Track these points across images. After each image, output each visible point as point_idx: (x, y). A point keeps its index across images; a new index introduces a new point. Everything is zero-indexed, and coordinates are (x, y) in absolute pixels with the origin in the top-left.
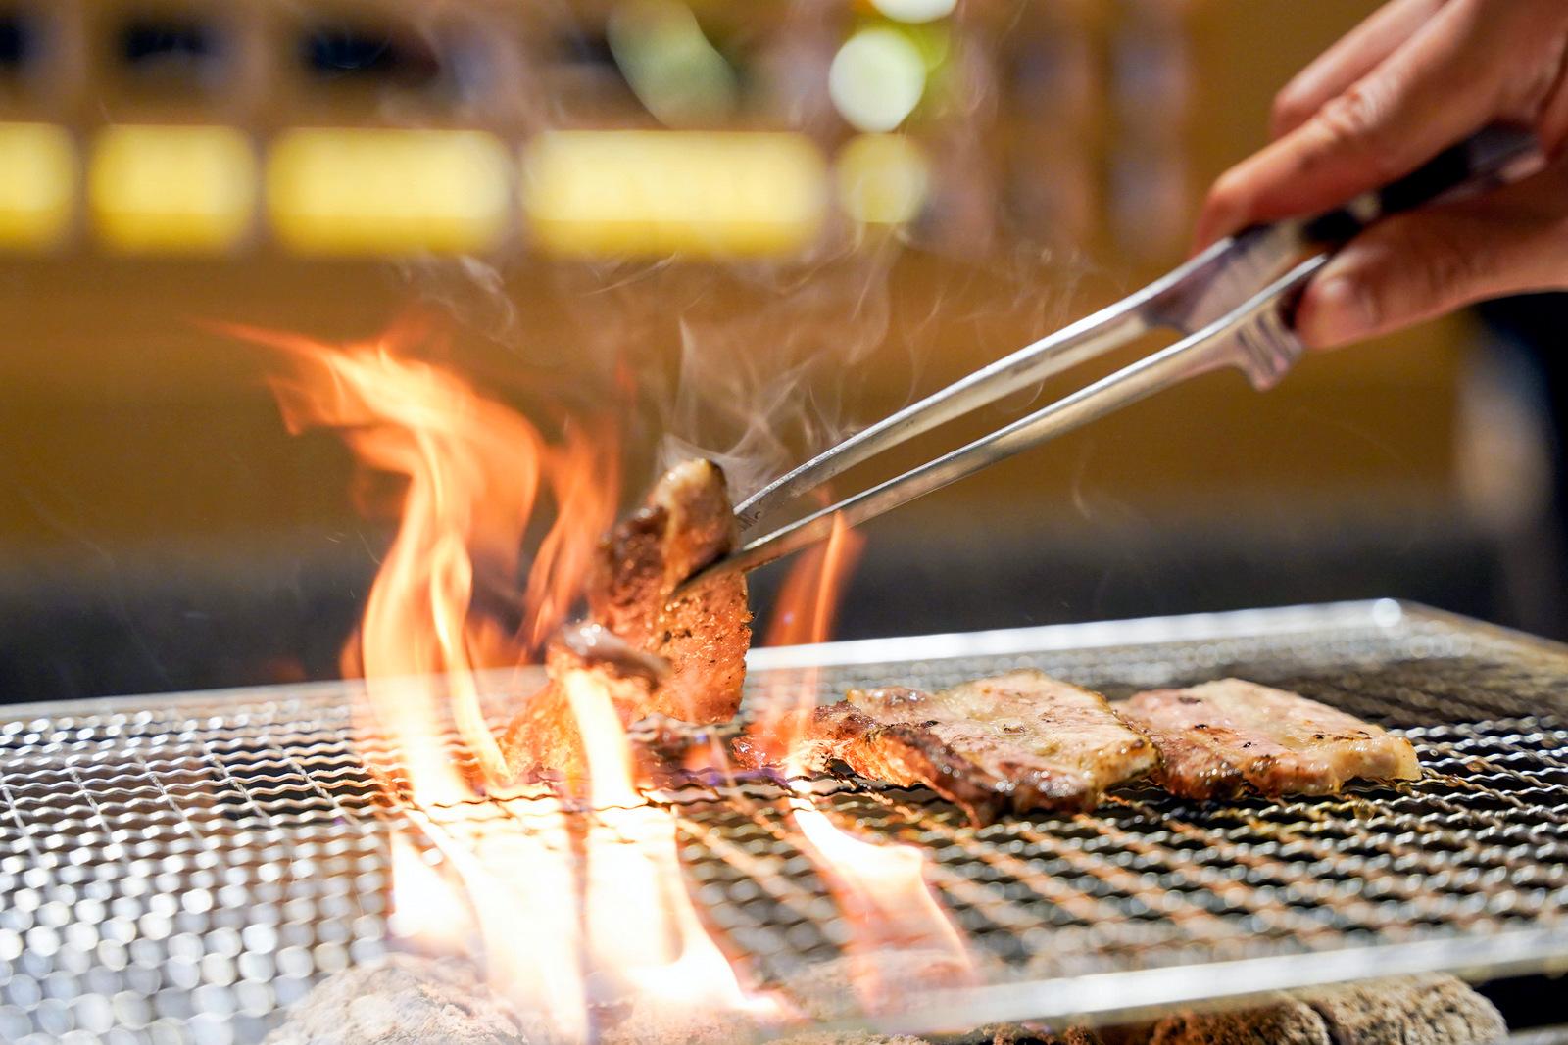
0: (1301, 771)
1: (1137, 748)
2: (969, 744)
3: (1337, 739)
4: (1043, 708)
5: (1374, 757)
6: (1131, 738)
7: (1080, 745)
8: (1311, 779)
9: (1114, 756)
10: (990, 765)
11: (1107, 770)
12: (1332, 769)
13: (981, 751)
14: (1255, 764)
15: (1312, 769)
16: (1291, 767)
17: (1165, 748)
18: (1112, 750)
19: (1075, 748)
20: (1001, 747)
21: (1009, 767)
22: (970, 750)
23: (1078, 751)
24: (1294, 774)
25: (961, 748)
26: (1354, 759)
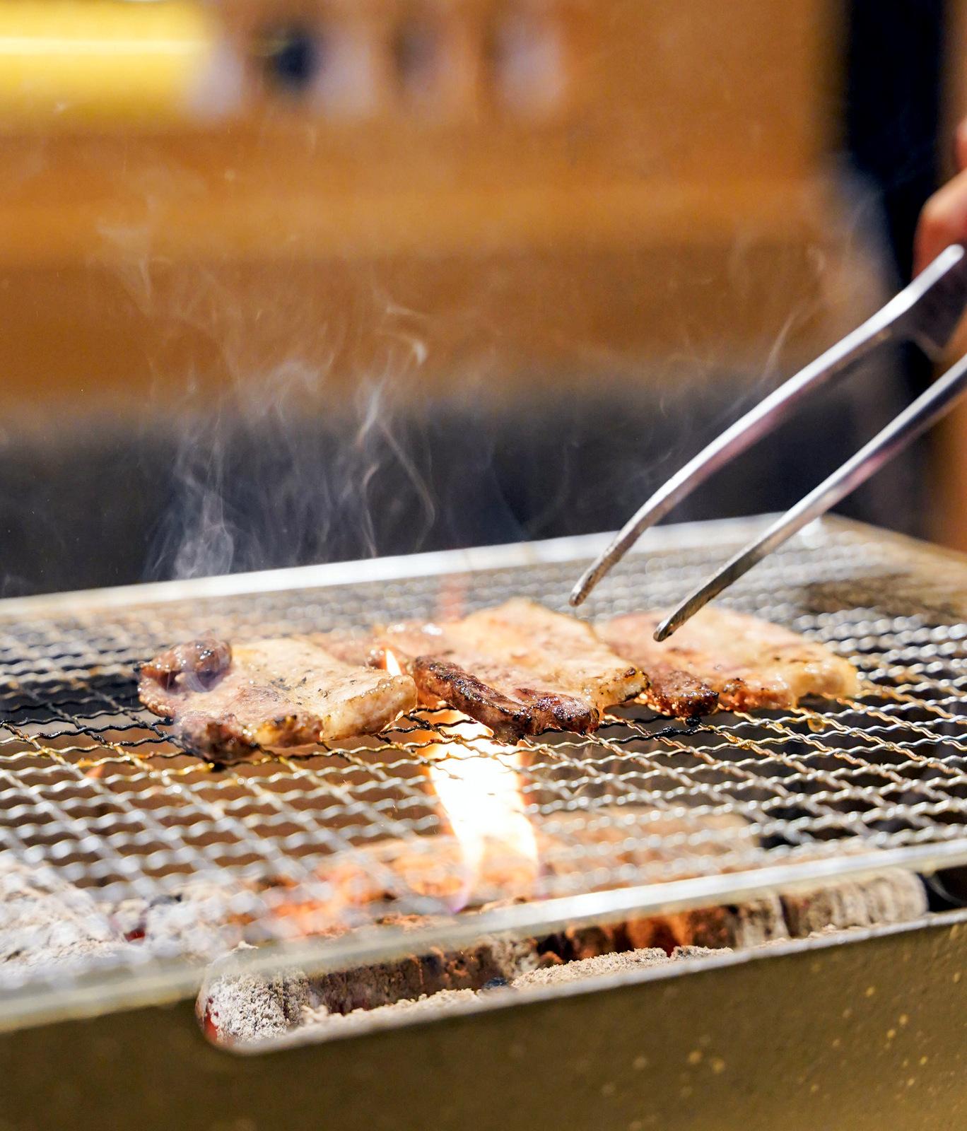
0: (765, 691)
1: (630, 675)
2: (486, 672)
3: (794, 661)
4: (543, 638)
5: (823, 678)
6: (623, 665)
7: (580, 672)
8: (773, 698)
9: (611, 682)
10: (507, 690)
11: (605, 694)
12: (790, 689)
13: (497, 679)
14: (728, 686)
15: (774, 689)
16: (756, 687)
17: (652, 674)
18: (609, 678)
19: (577, 675)
20: (514, 673)
21: (526, 693)
22: (488, 677)
23: (580, 677)
24: (760, 694)
25: (480, 677)
26: (808, 679)
